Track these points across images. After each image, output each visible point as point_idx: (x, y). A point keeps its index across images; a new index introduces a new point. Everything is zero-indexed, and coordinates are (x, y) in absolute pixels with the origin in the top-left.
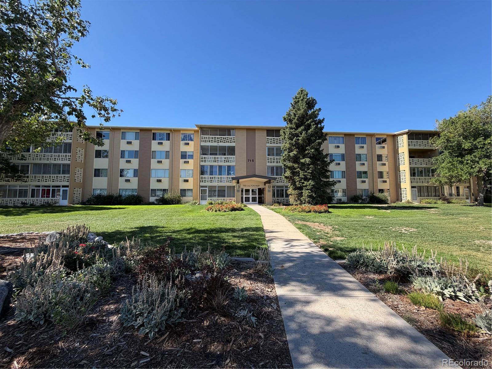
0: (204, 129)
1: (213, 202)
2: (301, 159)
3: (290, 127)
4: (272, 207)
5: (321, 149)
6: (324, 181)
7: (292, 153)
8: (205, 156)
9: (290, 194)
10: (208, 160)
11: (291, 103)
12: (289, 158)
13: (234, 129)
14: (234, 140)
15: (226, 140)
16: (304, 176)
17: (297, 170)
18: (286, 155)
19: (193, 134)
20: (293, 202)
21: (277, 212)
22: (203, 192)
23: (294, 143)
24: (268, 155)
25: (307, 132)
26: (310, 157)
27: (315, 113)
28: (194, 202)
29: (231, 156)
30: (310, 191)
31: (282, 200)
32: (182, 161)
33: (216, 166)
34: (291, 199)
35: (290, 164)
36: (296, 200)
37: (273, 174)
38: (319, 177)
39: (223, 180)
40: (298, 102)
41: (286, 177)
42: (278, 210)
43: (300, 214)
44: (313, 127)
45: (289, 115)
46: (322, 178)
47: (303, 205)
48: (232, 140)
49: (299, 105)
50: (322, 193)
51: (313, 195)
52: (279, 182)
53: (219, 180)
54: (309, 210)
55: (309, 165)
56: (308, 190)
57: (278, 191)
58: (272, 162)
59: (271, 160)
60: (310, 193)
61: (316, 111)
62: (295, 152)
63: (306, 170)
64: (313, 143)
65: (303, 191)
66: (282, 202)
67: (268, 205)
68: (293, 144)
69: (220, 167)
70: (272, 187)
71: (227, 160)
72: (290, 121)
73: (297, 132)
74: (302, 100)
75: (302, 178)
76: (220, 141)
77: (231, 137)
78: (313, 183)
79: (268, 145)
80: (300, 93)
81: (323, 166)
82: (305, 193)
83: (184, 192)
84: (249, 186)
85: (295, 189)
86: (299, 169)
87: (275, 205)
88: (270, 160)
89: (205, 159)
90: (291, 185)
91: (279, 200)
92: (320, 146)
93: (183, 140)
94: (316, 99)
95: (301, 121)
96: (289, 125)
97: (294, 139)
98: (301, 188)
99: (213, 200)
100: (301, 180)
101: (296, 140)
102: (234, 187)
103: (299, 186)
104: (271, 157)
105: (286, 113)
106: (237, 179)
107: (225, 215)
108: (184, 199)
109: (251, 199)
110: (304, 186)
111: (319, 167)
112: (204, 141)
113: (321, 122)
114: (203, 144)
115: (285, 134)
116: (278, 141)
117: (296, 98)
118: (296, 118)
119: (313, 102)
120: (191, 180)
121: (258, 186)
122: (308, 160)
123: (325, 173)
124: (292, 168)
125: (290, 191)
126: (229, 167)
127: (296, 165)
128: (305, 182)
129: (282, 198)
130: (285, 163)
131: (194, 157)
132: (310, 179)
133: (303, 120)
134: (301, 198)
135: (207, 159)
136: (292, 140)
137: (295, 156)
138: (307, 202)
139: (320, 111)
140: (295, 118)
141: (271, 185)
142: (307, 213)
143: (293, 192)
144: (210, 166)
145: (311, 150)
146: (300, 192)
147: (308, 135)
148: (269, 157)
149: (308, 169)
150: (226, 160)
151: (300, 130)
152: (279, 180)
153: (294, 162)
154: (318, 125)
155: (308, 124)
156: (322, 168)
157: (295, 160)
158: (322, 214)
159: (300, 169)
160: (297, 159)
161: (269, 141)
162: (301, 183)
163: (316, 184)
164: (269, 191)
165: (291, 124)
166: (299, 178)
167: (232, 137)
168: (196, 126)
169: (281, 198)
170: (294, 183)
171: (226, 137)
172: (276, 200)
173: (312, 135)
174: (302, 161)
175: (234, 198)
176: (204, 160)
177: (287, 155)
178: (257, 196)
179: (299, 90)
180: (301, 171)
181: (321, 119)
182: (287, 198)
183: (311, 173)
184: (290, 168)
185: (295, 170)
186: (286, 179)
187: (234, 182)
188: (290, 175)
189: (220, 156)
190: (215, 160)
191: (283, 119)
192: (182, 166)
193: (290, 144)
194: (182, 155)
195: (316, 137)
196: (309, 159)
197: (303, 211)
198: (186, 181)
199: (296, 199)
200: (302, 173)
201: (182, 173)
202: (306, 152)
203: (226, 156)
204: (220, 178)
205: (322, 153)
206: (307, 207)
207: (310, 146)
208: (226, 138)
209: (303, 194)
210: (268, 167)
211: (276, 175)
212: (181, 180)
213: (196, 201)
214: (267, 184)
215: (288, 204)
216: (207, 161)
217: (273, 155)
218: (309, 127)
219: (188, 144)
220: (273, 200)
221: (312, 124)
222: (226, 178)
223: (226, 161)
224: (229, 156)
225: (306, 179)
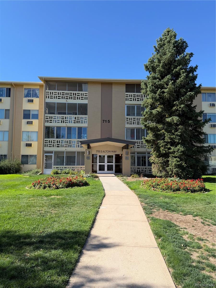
0: (51, 83)
1: (59, 171)
2: (166, 118)
3: (153, 77)
4: (130, 179)
5: (193, 106)
6: (197, 147)
7: (156, 110)
8: (51, 115)
9: (152, 163)
10: (55, 120)
11: (155, 47)
12: (151, 117)
13: (86, 82)
14: (86, 97)
15: (77, 96)
16: (170, 139)
17: (161, 132)
18: (147, 112)
19: (38, 89)
20: (156, 173)
21: (132, 189)
22: (48, 158)
23: (158, 97)
24: (128, 115)
25: (175, 82)
26: (179, 115)
27: (186, 58)
28: (36, 170)
29: (82, 116)
30: (178, 159)
31: (144, 169)
32: (24, 121)
33: (64, 128)
34: (155, 170)
35: (152, 124)
36: (161, 171)
37: (133, 138)
38: (191, 141)
39: (72, 144)
40: (164, 45)
41: (147, 141)
42: (135, 186)
43: (164, 193)
44: (183, 76)
45: (152, 62)
46: (194, 142)
47: (169, 179)
48: (84, 96)
49: (165, 48)
50: (194, 162)
51: (183, 164)
52: (140, 147)
53: (68, 144)
54: (176, 187)
55: (178, 125)
56: (176, 157)
57: (139, 158)
58: (132, 123)
59: (131, 121)
60: (178, 161)
61: (186, 56)
62: (159, 109)
63: (173, 131)
64: (183, 96)
65: (170, 159)
66: (144, 171)
67: (124, 176)
68: (156, 98)
69: (69, 129)
70: (131, 153)
71: (78, 120)
72: (154, 69)
73: (162, 82)
74: (169, 42)
75: (168, 142)
76: (69, 98)
77: (82, 92)
78: (182, 149)
79: (127, 102)
80: (167, 34)
81: (196, 128)
82: (172, 162)
83: (26, 159)
84: (103, 152)
85: (159, 156)
86: (163, 131)
87: (133, 177)
88: (129, 121)
89: (51, 119)
90: (154, 151)
91: (140, 169)
92: (192, 101)
93: (27, 96)
94: (187, 42)
95: (167, 70)
96: (153, 74)
97: (158, 92)
98: (166, 155)
99: (59, 169)
100: (167, 145)
101: (160, 93)
102: (83, 153)
103: (164, 152)
104: (131, 117)
105: (148, 60)
106: (88, 144)
107: (51, 195)
108: (26, 167)
109: (106, 168)
110: (171, 153)
111: (190, 128)
112: (50, 97)
113: (193, 70)
114: (49, 100)
115: (147, 86)
116: (140, 98)
117: (161, 40)
118: (161, 65)
119: (182, 46)
120: (35, 144)
121: (115, 152)
122: (175, 119)
123: (198, 135)
124: (156, 129)
125: (153, 158)
126: (80, 129)
127: (160, 126)
128: (172, 147)
129: (144, 167)
130: (146, 123)
131: (39, 117)
132: (178, 143)
133: (170, 68)
134: (167, 168)
135: (53, 119)
136: (155, 93)
137: (159, 113)
138: (175, 173)
139: (192, 56)
140: (159, 66)
141: (129, 151)
142: (174, 191)
143: (157, 160)
144: (57, 127)
145: (180, 105)
146: (165, 160)
147: (177, 87)
148: (129, 117)
149: (176, 130)
150: (76, 120)
151: (165, 80)
152: (140, 145)
153: (158, 122)
154: (189, 74)
155: (177, 72)
156: (195, 129)
157: (160, 119)
158: (196, 194)
159: (166, 130)
160: (162, 118)
161: (129, 98)
162: (167, 148)
163: (187, 150)
164: (127, 158)
165: (155, 73)
166: (164, 142)
167: (84, 92)
168: (40, 78)
169: (142, 167)
170: (157, 149)
171: (77, 92)
172: (137, 169)
173: (182, 86)
174: (168, 120)
175: (83, 166)
176: (49, 119)
177: (149, 113)
178: (114, 164)
179: (165, 31)
180: (166, 134)
181: (194, 66)
182: (150, 167)
183: (180, 136)
184: (153, 129)
185: (159, 131)
186: (147, 143)
187: (85, 146)
188: (152, 138)
189: (69, 116)
190: (63, 120)
191: (144, 67)
192: (25, 127)
193: (152, 98)
194: (24, 114)
195: (187, 89)
196: (177, 118)
197: (169, 188)
198: (29, 145)
199: (161, 169)
200: (169, 136)
201: (25, 136)
202: (174, 108)
203: (76, 116)
204: (68, 142)
205: (195, 111)
206: (174, 181)
207: (178, 100)
208: (77, 94)
209: (170, 162)
210: (127, 129)
211: (137, 139)
212: (23, 144)
213: (39, 170)
214: (124, 150)
215: (150, 176)
216: (53, 121)
217: (134, 115)
218: (177, 75)
219: (32, 101)
220: (133, 169)
221: (181, 71)
222: (76, 142)
223: (76, 122)
224: (80, 116)
225: (173, 143)
